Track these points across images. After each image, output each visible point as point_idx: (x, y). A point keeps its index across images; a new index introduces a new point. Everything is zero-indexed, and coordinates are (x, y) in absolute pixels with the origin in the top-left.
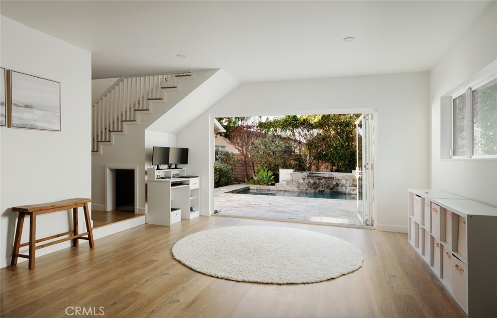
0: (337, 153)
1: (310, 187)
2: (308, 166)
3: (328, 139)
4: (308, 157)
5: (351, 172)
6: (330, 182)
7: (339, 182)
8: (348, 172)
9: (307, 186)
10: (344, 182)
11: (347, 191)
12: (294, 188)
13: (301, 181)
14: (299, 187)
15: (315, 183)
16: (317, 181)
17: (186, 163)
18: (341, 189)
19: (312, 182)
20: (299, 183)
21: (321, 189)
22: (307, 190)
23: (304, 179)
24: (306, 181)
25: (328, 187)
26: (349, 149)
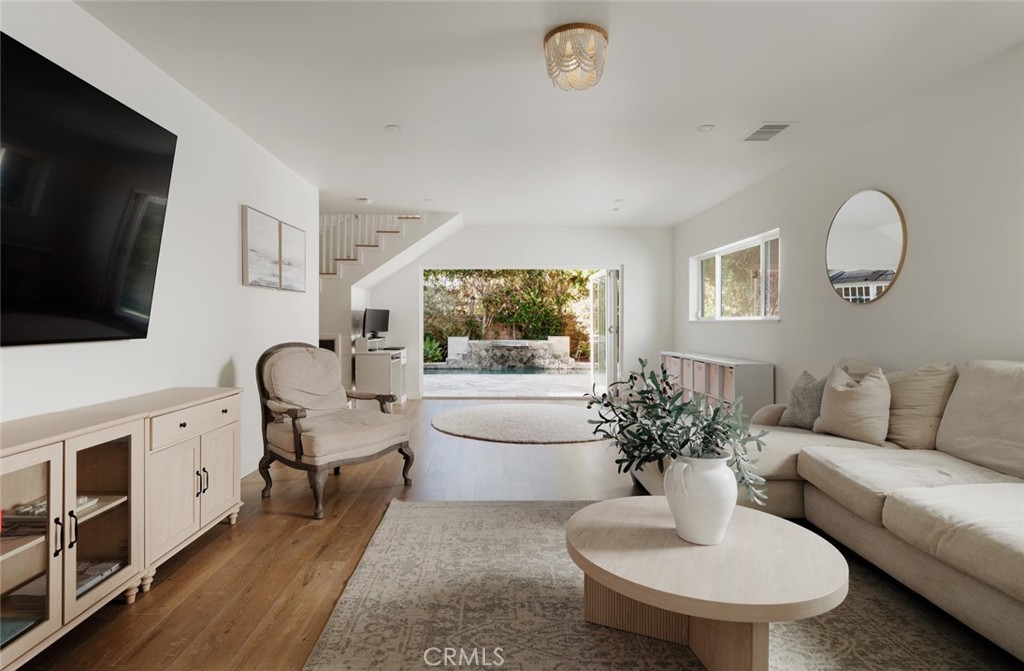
0: (527, 313)
1: (497, 362)
2: (484, 332)
3: (514, 293)
4: (484, 319)
5: (547, 339)
6: (523, 353)
7: (535, 353)
8: (541, 339)
9: (492, 361)
10: (542, 352)
11: (547, 366)
12: (473, 364)
13: (483, 353)
14: (480, 363)
15: (502, 356)
16: (506, 353)
17: (386, 330)
18: (539, 362)
19: (499, 354)
20: (480, 356)
21: (511, 364)
22: (491, 365)
23: (487, 351)
24: (491, 354)
25: (521, 361)
26: (542, 306)
